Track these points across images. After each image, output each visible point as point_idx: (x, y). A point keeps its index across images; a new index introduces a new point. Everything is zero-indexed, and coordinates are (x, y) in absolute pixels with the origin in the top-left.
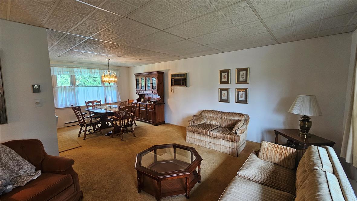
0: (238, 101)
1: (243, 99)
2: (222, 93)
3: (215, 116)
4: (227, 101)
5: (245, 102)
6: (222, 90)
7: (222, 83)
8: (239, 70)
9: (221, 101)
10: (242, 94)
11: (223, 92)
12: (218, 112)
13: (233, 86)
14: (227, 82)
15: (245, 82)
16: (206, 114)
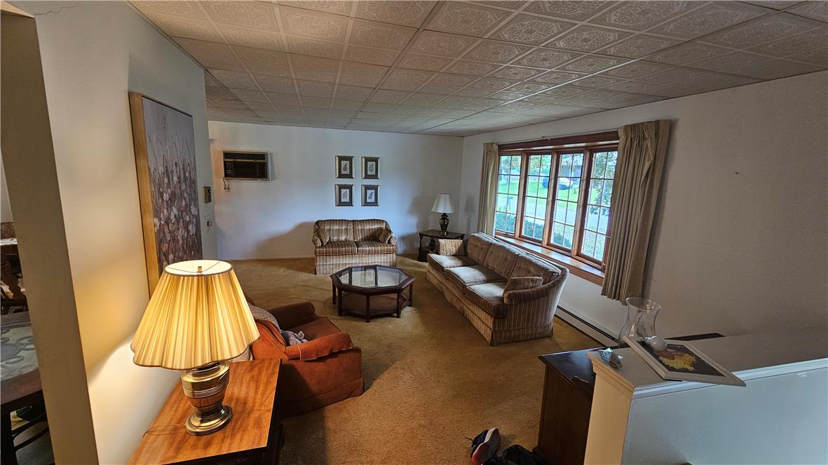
0: (366, 204)
1: (373, 200)
2: (342, 193)
3: (344, 228)
4: (350, 204)
5: (375, 204)
6: (341, 187)
7: (341, 176)
8: (367, 160)
9: (340, 204)
10: (372, 194)
11: (343, 191)
12: (347, 222)
13: (358, 183)
14: (350, 176)
15: (375, 177)
16: (327, 227)
